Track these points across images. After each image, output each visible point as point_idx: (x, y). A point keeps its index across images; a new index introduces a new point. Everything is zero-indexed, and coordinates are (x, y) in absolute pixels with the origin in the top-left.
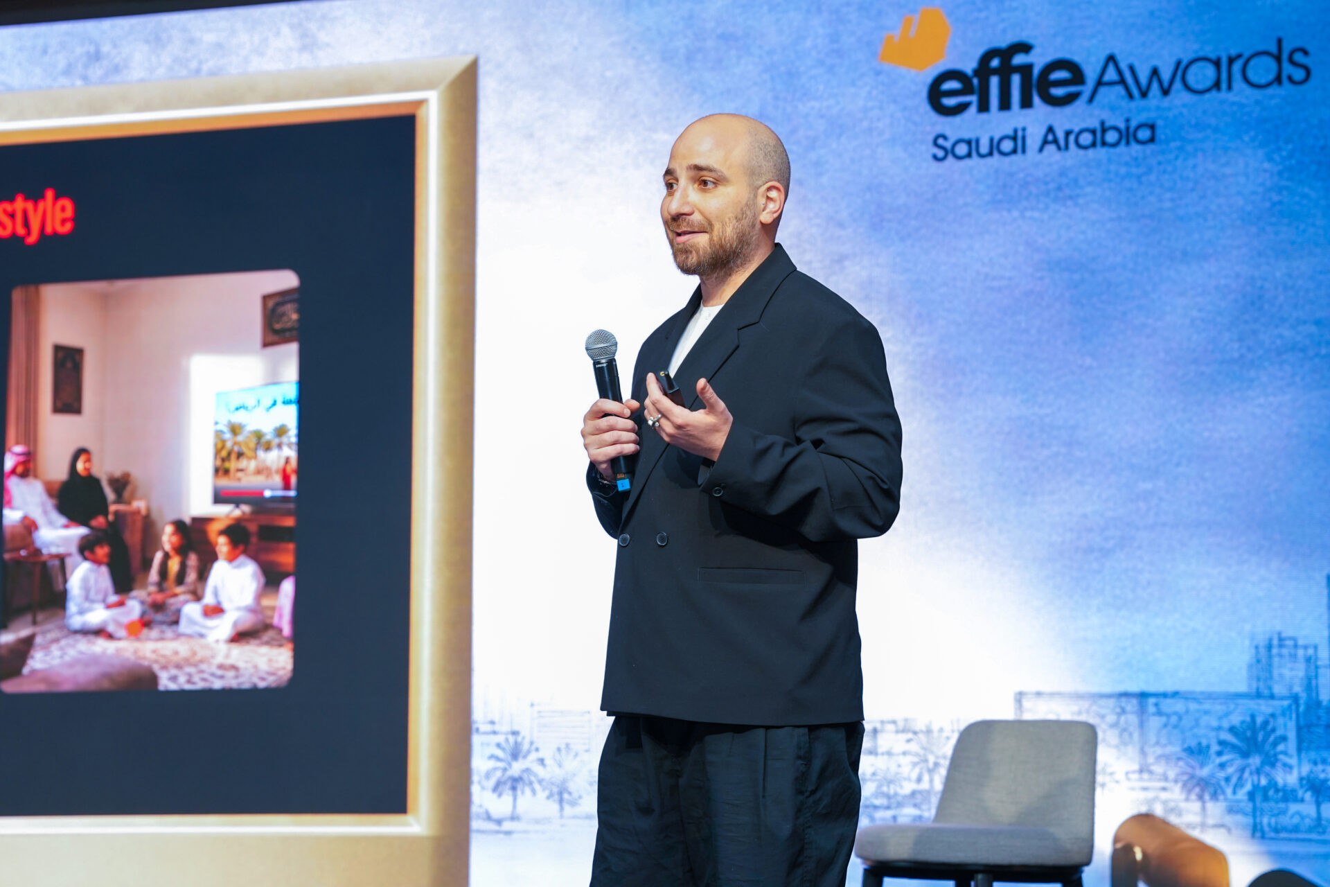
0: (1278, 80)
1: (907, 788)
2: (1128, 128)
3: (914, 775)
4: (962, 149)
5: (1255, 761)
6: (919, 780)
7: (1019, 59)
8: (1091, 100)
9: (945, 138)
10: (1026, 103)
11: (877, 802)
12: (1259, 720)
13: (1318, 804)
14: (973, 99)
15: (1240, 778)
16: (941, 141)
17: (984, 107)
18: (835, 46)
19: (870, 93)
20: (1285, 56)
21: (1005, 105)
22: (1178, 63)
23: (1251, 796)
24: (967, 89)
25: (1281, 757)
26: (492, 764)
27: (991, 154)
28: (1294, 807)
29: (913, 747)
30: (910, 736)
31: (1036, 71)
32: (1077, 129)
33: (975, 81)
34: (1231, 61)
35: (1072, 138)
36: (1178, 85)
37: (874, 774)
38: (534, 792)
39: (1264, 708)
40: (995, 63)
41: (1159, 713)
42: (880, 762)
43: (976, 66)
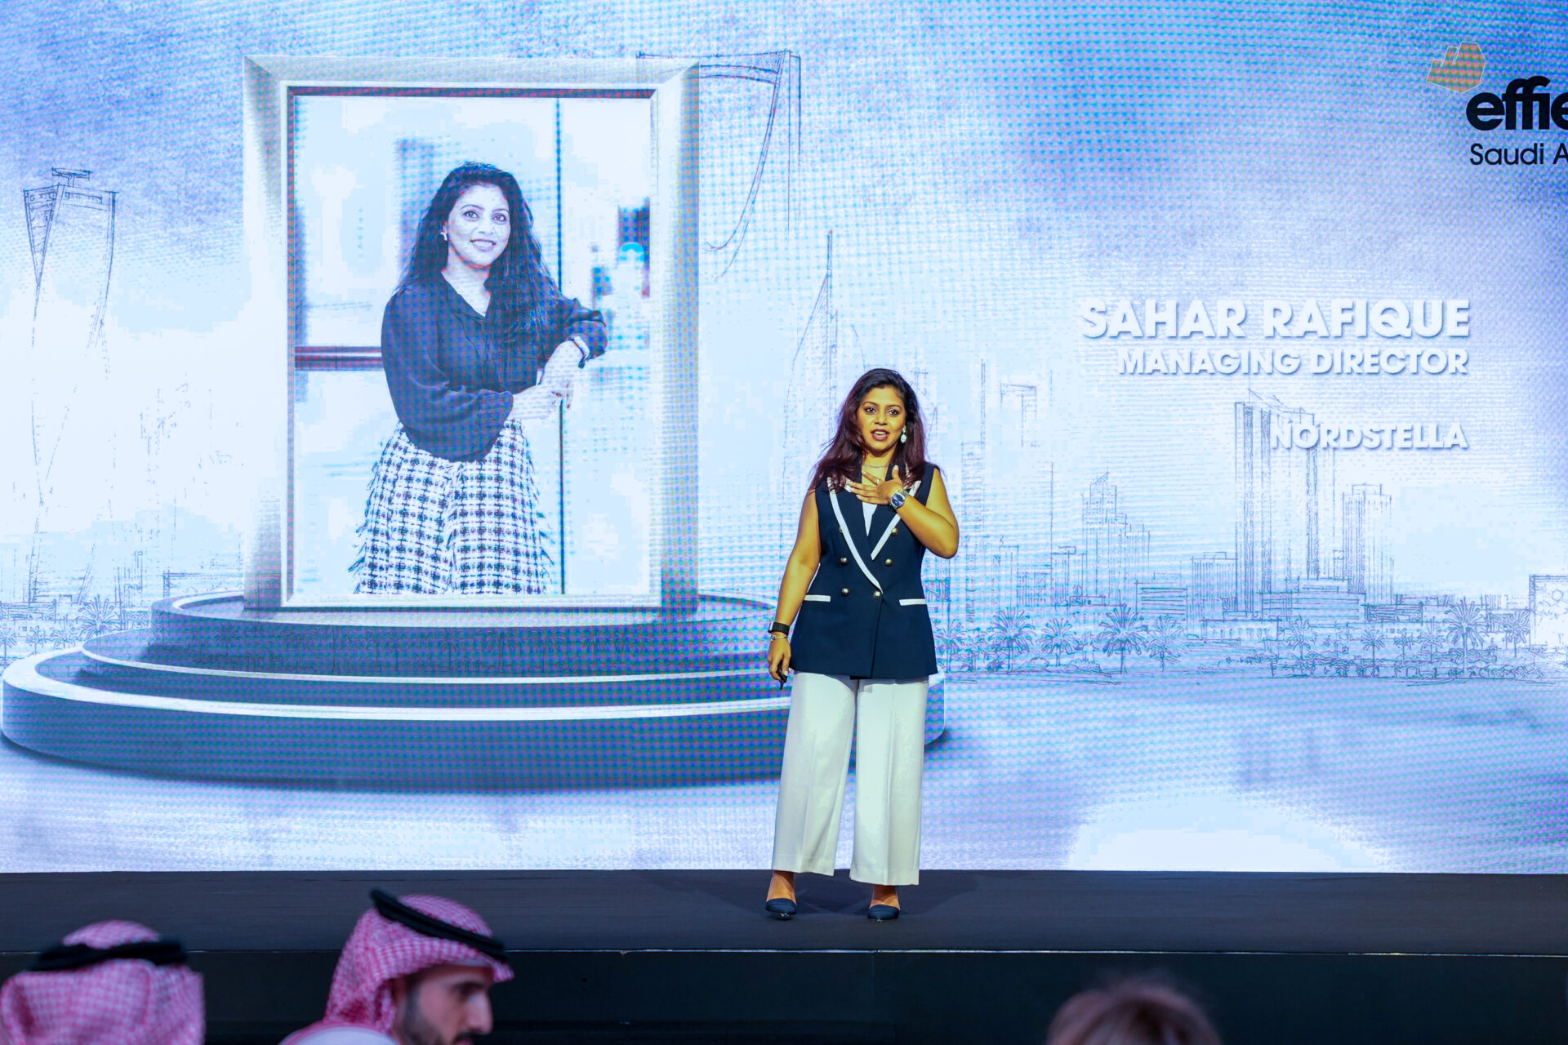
1: (1446, 647)
3: (1451, 639)
4: (1493, 157)
6: (1455, 641)
7: (1538, 90)
9: (1481, 147)
11: (1422, 658)
14: (1504, 117)
16: (1476, 149)
17: (1511, 125)
19: (1420, 106)
21: (1527, 125)
24: (1498, 110)
26: (1102, 629)
27: (1516, 162)
29: (1451, 616)
30: (1449, 608)
33: (1504, 104)
37: (1420, 637)
38: (1139, 650)
40: (1520, 91)
42: (1425, 628)
43: (1504, 92)
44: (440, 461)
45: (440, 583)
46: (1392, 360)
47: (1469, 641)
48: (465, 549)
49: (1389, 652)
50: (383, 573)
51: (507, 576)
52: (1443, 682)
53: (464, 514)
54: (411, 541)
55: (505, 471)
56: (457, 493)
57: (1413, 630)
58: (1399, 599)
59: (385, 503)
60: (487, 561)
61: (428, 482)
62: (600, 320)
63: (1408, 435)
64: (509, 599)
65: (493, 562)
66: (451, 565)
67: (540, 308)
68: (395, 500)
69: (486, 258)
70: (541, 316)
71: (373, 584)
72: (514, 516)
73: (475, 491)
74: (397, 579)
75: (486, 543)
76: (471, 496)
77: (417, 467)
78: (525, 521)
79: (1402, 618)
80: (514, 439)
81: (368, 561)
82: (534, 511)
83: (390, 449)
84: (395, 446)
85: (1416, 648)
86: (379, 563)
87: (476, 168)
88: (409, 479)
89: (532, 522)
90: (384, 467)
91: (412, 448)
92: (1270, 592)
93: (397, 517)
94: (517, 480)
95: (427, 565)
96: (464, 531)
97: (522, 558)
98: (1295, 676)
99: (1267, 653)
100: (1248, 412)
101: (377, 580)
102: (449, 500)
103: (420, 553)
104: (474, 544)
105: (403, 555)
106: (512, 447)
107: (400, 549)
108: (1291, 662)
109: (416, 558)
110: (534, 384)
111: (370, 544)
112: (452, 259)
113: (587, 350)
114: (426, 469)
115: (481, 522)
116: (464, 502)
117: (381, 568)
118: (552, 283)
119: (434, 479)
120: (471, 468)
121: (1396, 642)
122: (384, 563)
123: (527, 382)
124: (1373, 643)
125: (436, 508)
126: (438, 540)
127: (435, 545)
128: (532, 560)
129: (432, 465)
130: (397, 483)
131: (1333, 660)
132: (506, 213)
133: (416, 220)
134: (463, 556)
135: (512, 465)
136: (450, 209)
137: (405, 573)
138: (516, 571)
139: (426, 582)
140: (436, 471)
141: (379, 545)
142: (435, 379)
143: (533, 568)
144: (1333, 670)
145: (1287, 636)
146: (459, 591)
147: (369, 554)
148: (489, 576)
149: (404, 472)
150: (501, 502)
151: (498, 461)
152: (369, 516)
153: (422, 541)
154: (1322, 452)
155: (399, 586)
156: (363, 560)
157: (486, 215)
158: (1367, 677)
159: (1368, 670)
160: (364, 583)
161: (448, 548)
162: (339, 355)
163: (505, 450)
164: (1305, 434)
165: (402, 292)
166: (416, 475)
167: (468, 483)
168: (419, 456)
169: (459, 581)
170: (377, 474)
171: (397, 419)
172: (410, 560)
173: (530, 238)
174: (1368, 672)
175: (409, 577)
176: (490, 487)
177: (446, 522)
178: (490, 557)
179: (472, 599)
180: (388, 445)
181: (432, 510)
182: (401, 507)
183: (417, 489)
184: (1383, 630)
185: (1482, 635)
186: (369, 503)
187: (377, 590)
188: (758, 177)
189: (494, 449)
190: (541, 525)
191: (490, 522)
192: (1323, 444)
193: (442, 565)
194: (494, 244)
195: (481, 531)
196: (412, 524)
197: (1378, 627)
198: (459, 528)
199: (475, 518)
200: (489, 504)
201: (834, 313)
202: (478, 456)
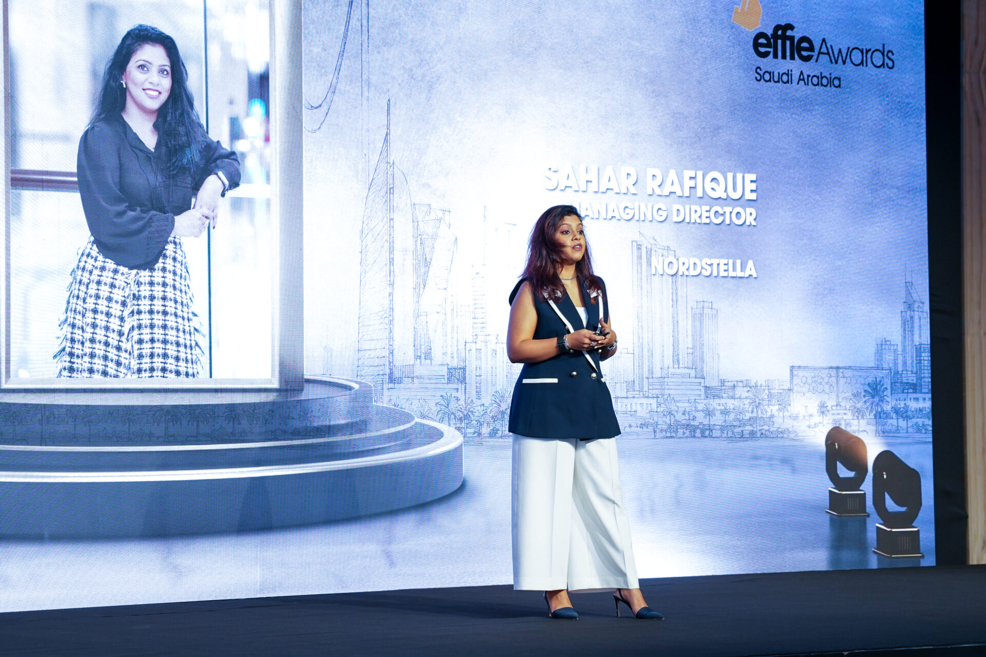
0: (883, 64)
1: (748, 415)
2: (831, 78)
3: (750, 409)
4: (767, 77)
5: (877, 399)
6: (752, 412)
7: (789, 33)
8: (817, 61)
9: (761, 70)
10: (792, 58)
11: (735, 424)
12: (878, 380)
13: (898, 419)
14: (771, 50)
15: (872, 407)
16: (758, 70)
17: (775, 56)
18: (714, 8)
19: (729, 37)
20: (885, 54)
21: (784, 57)
22: (849, 48)
23: (875, 415)
24: (769, 45)
25: (885, 397)
27: (778, 81)
28: (890, 421)
29: (750, 394)
30: (749, 389)
31: (796, 41)
32: (812, 75)
33: (772, 40)
34: (867, 51)
35: (810, 78)
36: (848, 60)
37: (734, 409)
39: (880, 374)
40: (780, 32)
41: (844, 377)
42: (736, 402)
43: (772, 33)
44: (122, 269)
45: (122, 369)
46: (717, 214)
47: (759, 412)
48: (140, 341)
49: (718, 420)
50: (79, 361)
51: (171, 364)
52: (747, 439)
53: (139, 312)
54: (100, 335)
55: (169, 278)
56: (134, 295)
57: (731, 404)
58: (723, 382)
59: (80, 302)
60: (156, 351)
61: (112, 286)
62: (236, 160)
63: (726, 267)
64: (172, 382)
65: (161, 351)
66: (130, 354)
67: (193, 147)
68: (88, 300)
69: (155, 105)
70: (193, 154)
71: (71, 370)
72: (176, 315)
73: (147, 294)
74: (89, 365)
75: (156, 337)
76: (145, 297)
77: (105, 274)
78: (183, 318)
79: (725, 395)
80: (175, 252)
81: (68, 350)
82: (190, 311)
83: (84, 258)
84: (88, 255)
85: (732, 416)
86: (76, 352)
87: (146, 29)
88: (99, 283)
89: (189, 320)
90: (80, 272)
91: (101, 258)
92: (653, 378)
93: (90, 315)
94: (178, 285)
95: (112, 353)
96: (140, 327)
97: (182, 349)
98: (667, 437)
99: (651, 421)
100: (639, 248)
101: (75, 366)
102: (128, 300)
103: (107, 344)
104: (147, 337)
105: (94, 346)
106: (175, 259)
107: (92, 341)
108: (665, 427)
109: (104, 348)
110: (190, 209)
111: (69, 336)
112: (130, 104)
113: (227, 183)
114: (111, 275)
115: (152, 319)
116: (140, 302)
117: (78, 357)
118: (200, 126)
119: (117, 283)
120: (145, 275)
121: (721, 413)
122: (80, 352)
123: (184, 207)
124: (709, 413)
125: (119, 307)
126: (121, 334)
127: (118, 338)
128: (188, 351)
129: (115, 271)
130: (90, 286)
131: (688, 425)
132: (168, 69)
133: (102, 69)
134: (138, 346)
135: (175, 273)
136: (128, 62)
137: (96, 360)
138: (177, 359)
139: (112, 368)
140: (118, 276)
141: (76, 337)
142: (119, 200)
143: (189, 357)
144: (688, 433)
145: (662, 409)
146: (136, 376)
147: (69, 344)
148: (158, 363)
149: (95, 277)
150: (166, 303)
151: (164, 270)
152: (69, 313)
153: (108, 334)
154: (680, 277)
155: (91, 371)
156: (64, 349)
157: (154, 70)
158: (706, 437)
159: (706, 432)
160: (65, 369)
161: (128, 340)
162: (45, 177)
163: (169, 261)
164: (670, 265)
165: (93, 128)
166: (103, 279)
167: (142, 288)
168: (106, 264)
169: (136, 367)
170: (75, 279)
171: (90, 234)
172: (100, 349)
173: (185, 90)
174: (707, 433)
175: (99, 364)
176: (158, 291)
177: (126, 318)
178: (159, 348)
179: (145, 382)
180: (83, 255)
181: (116, 309)
182: (93, 306)
183: (104, 291)
184: (715, 404)
185: (766, 407)
186: (68, 303)
187: (75, 375)
188: (341, 54)
189: (161, 260)
190: (195, 322)
191: (158, 319)
192: (680, 273)
193: (123, 354)
194: (160, 93)
195: (152, 326)
196: (101, 320)
197: (711, 401)
198: (136, 324)
199: (148, 316)
200: (158, 305)
201: (392, 163)
202: (149, 265)
